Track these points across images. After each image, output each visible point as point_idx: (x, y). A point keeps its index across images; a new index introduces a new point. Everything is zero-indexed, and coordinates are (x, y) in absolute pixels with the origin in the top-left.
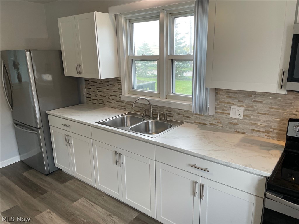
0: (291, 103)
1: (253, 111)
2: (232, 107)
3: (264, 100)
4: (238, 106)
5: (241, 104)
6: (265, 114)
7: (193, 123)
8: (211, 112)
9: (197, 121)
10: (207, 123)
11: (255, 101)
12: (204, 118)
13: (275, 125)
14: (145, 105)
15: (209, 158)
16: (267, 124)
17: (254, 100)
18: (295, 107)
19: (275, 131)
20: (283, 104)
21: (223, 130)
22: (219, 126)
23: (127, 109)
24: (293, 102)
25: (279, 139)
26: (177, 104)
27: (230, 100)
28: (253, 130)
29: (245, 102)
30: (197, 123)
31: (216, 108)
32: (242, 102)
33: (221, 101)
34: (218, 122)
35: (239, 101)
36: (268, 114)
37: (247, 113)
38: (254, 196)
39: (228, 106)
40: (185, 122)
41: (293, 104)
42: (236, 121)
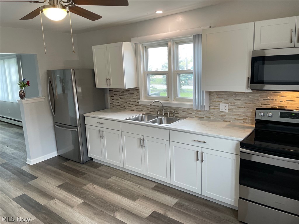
0: (258, 99)
1: (235, 106)
2: (221, 104)
3: (241, 98)
4: (224, 103)
5: (226, 102)
6: (243, 107)
7: (194, 118)
8: (207, 108)
9: (197, 116)
10: (204, 116)
11: (235, 99)
12: (202, 113)
13: (249, 114)
14: (158, 106)
15: (206, 134)
16: (244, 114)
17: (235, 98)
18: (261, 102)
19: (249, 118)
20: (253, 100)
21: (215, 120)
22: (213, 118)
23: (144, 111)
24: (259, 98)
25: (252, 124)
26: (182, 104)
27: (219, 100)
28: (235, 119)
29: (229, 100)
30: (197, 117)
31: (210, 106)
32: (227, 100)
33: (213, 100)
34: (212, 116)
35: (225, 100)
36: (244, 108)
37: (231, 107)
38: (234, 155)
39: (218, 104)
40: (189, 117)
41: (259, 100)
42: (224, 113)
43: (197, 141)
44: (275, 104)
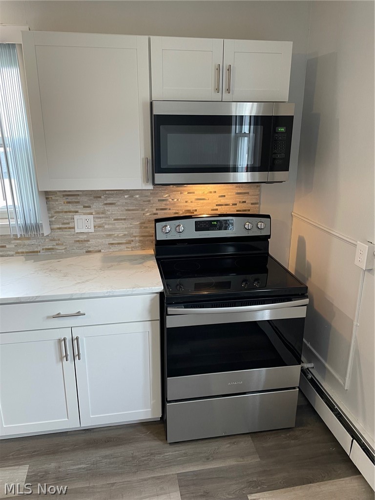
0: (149, 201)
1: (107, 218)
2: (76, 217)
3: (118, 201)
4: (85, 214)
5: (88, 210)
6: (122, 219)
7: (13, 256)
8: (46, 231)
9: (19, 251)
10: (39, 249)
11: (106, 204)
12: (33, 243)
13: (136, 231)
15: (82, 294)
16: (126, 233)
17: (105, 202)
18: (154, 205)
19: (137, 238)
20: (141, 203)
21: (67, 254)
22: (61, 249)
24: (152, 198)
25: (143, 247)
27: (71, 207)
28: (112, 244)
29: (94, 206)
30: (22, 253)
31: (51, 223)
32: (89, 207)
33: (58, 210)
34: (57, 244)
35: (85, 207)
36: (125, 219)
37: (99, 221)
39: (70, 217)
41: (152, 202)
42: (85, 236)
43: (58, 316)
44: (179, 206)
